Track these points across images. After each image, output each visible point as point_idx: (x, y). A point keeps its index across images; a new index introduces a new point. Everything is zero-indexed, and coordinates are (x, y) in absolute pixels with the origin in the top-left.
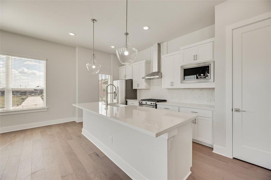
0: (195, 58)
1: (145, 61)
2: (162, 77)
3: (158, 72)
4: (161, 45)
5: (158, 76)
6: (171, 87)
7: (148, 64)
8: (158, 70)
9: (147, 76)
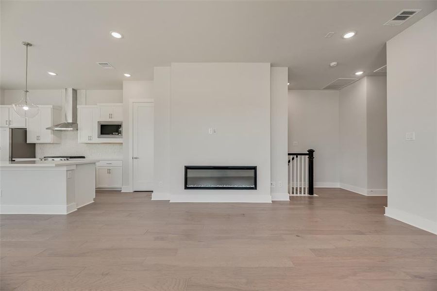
0: (111, 116)
1: (51, 106)
2: (77, 130)
3: (73, 123)
4: (78, 91)
5: (72, 129)
6: (89, 142)
7: (57, 110)
8: (73, 121)
9: (57, 126)
